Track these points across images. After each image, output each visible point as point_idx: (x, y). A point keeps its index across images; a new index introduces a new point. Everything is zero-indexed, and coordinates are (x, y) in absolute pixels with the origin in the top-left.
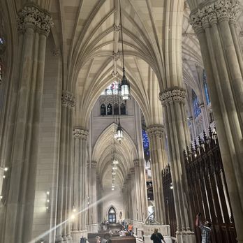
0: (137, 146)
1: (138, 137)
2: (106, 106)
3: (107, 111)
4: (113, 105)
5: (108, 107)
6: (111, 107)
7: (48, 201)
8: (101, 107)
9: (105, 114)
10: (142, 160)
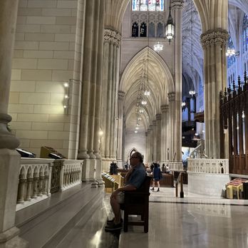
0: (174, 76)
1: (176, 65)
2: (139, 25)
3: (140, 31)
4: (147, 25)
5: (141, 27)
6: (145, 28)
7: (66, 97)
8: (133, 26)
9: (137, 36)
10: (179, 93)
